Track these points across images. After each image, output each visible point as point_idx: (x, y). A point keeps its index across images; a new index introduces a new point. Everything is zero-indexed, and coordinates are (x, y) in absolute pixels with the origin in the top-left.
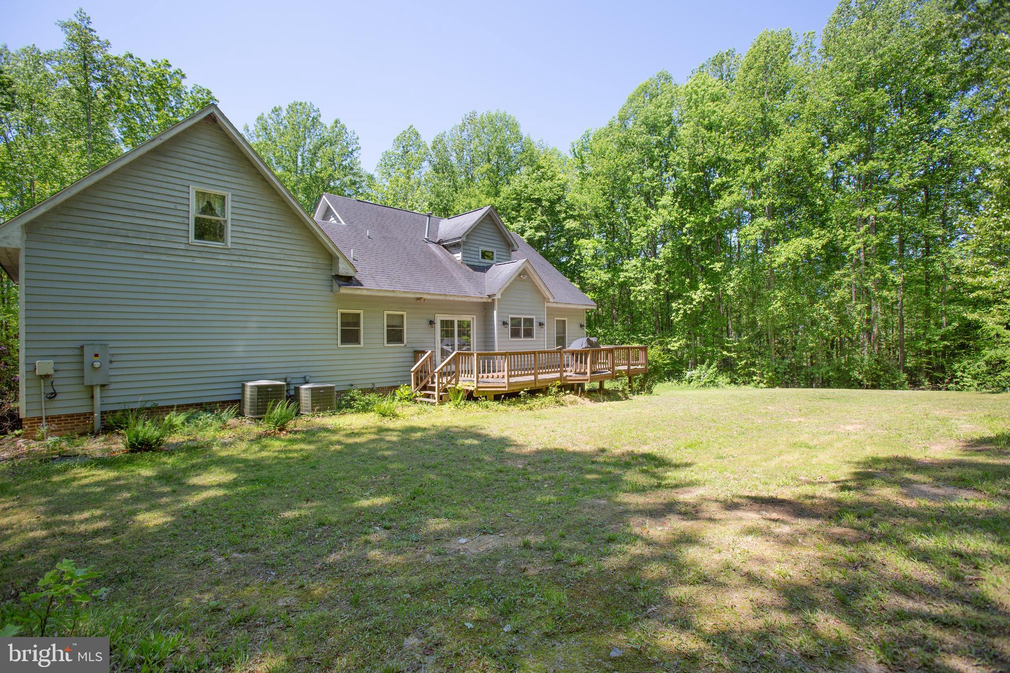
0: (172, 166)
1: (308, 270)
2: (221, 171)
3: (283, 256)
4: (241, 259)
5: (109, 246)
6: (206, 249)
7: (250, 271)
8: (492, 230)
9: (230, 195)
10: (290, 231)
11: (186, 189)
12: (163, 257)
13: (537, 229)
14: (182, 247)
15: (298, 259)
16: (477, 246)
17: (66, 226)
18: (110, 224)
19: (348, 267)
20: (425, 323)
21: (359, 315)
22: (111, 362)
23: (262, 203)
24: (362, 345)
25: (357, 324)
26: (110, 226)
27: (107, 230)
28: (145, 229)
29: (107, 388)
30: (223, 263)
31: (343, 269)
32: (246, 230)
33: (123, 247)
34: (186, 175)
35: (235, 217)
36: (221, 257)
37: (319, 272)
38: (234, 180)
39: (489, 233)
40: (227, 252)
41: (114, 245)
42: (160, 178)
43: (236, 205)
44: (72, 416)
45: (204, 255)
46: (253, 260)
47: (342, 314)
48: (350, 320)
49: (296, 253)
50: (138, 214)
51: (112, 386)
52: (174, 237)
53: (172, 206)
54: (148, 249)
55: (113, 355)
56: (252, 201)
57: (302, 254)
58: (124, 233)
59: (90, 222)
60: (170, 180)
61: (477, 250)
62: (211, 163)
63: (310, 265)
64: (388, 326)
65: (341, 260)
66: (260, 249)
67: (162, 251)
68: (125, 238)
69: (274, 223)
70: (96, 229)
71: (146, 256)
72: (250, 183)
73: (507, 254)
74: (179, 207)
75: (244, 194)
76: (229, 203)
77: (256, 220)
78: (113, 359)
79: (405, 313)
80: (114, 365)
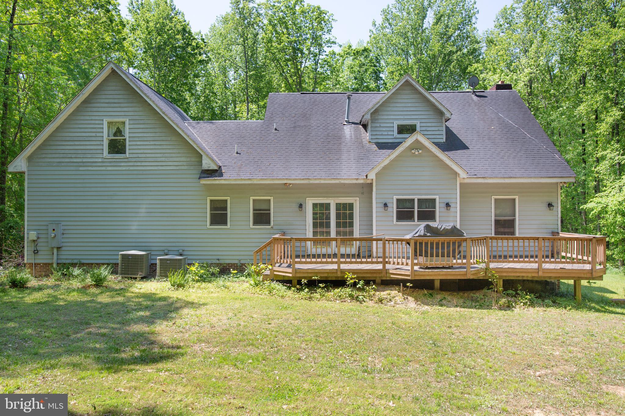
0: (94, 108)
1: (183, 168)
2: (122, 105)
3: (164, 158)
4: (136, 164)
5: (63, 164)
6: (114, 160)
7: (141, 172)
8: (414, 100)
9: (128, 120)
10: (169, 139)
11: (101, 122)
12: (90, 168)
14: (100, 160)
15: (177, 159)
16: (391, 121)
17: (44, 156)
18: (63, 151)
19: (210, 162)
20: (295, 207)
21: (226, 201)
22: (63, 234)
23: (149, 122)
24: (229, 226)
25: (225, 209)
26: (63, 152)
27: (62, 155)
28: (80, 152)
29: (61, 249)
30: (124, 169)
31: (207, 164)
32: (138, 143)
33: (69, 164)
34: (102, 113)
35: (131, 135)
36: (123, 164)
37: (192, 168)
38: (130, 109)
39: (409, 105)
40: (126, 160)
41: (65, 164)
42: (88, 118)
43: (132, 126)
44: (46, 264)
45: (112, 164)
46: (143, 164)
47: (211, 201)
48: (218, 206)
50: (76, 143)
51: (63, 249)
52: (96, 155)
53: (94, 134)
54: (81, 164)
55: (64, 230)
56: (140, 122)
58: (70, 156)
59: (54, 151)
60: (93, 118)
61: (392, 125)
62: (116, 101)
63: (185, 164)
64: (254, 210)
65: (204, 157)
66: (148, 155)
67: (89, 164)
68: (70, 159)
69: (158, 135)
70: (57, 155)
71: (81, 169)
72: (141, 109)
73: (439, 124)
74: (98, 135)
75: (137, 118)
76: (127, 126)
77: (145, 135)
78: (64, 232)
79: (272, 198)
80: (65, 236)
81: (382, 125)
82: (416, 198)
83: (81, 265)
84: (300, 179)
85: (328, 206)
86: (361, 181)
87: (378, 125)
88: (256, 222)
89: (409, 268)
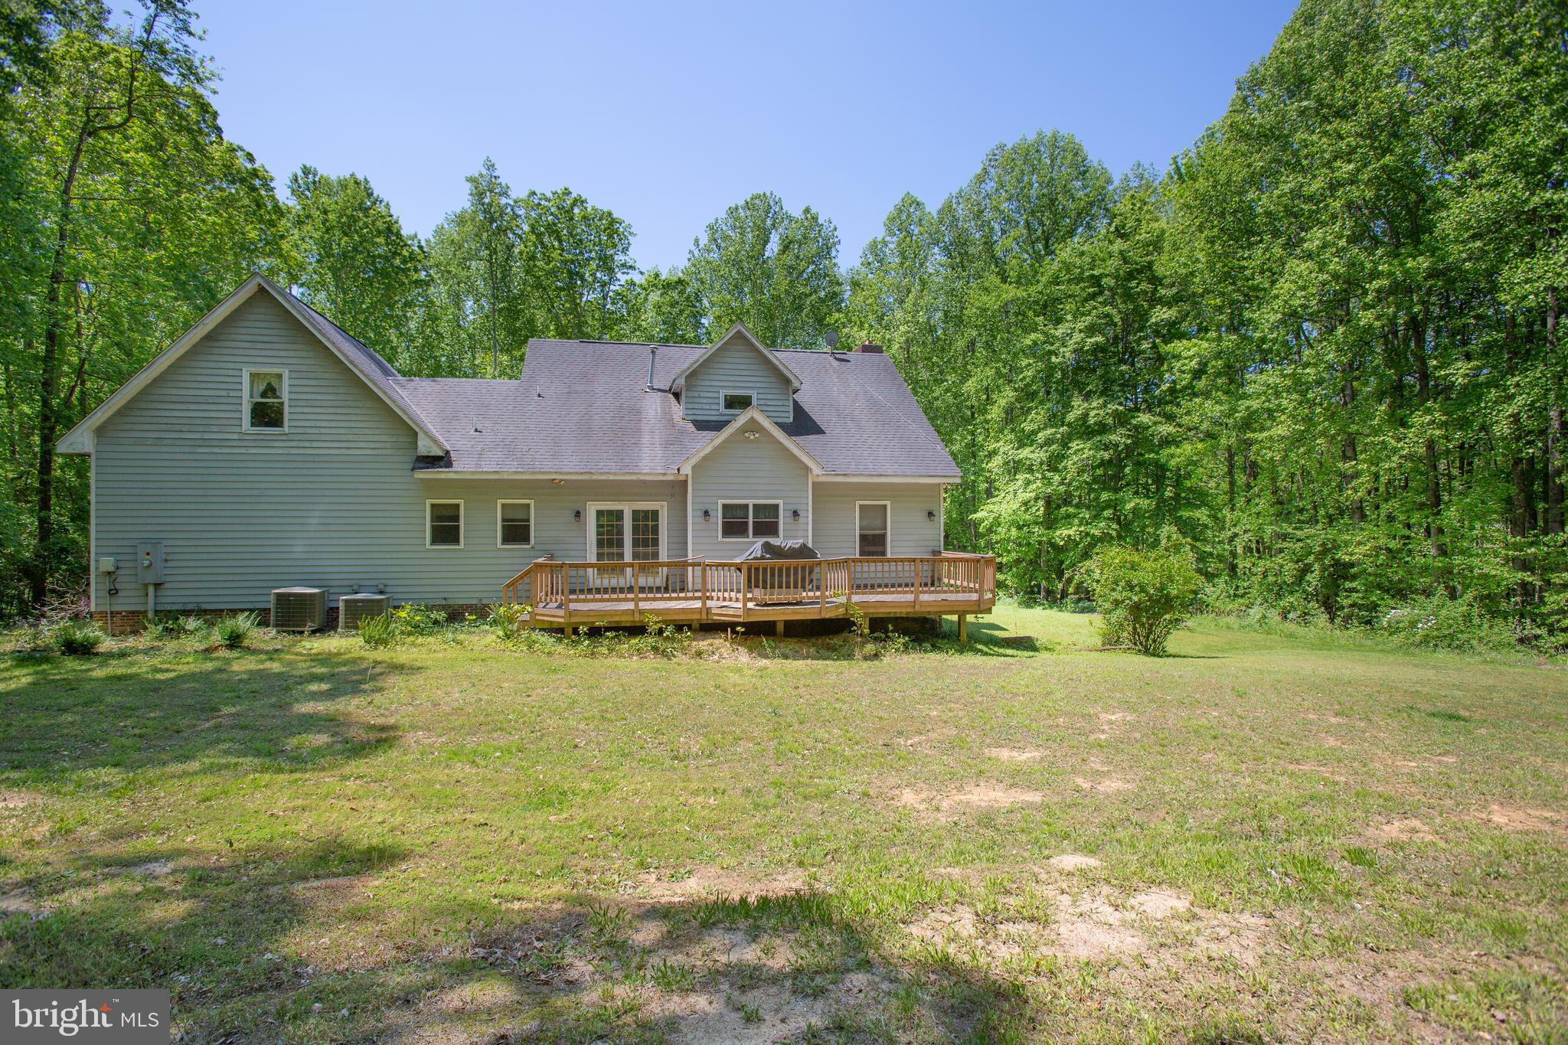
0: (225, 349)
1: (385, 452)
2: (277, 346)
4: (301, 444)
5: (165, 442)
6: (261, 437)
7: (310, 458)
8: (748, 361)
9: (287, 372)
10: (356, 404)
11: (238, 373)
12: (216, 450)
13: (1091, 330)
14: (236, 436)
15: (371, 438)
16: (716, 389)
17: (128, 427)
18: (165, 420)
19: (431, 444)
20: (569, 516)
21: (457, 506)
22: (166, 561)
23: (327, 376)
24: (462, 546)
25: (456, 518)
26: (166, 422)
27: (163, 427)
28: (199, 421)
29: (162, 586)
30: (280, 451)
31: (425, 447)
32: (306, 410)
33: (177, 442)
34: (240, 357)
35: (294, 396)
36: (277, 444)
37: (401, 452)
38: (292, 354)
39: (742, 367)
40: (284, 438)
41: (169, 442)
42: (213, 365)
43: (294, 382)
44: (133, 612)
45: (259, 444)
46: (315, 444)
47: (433, 506)
48: (445, 513)
49: (366, 431)
50: (191, 407)
51: (167, 585)
52: (228, 427)
53: (224, 393)
54: (200, 443)
55: (168, 553)
56: (310, 375)
57: (377, 432)
58: (178, 427)
59: (148, 420)
60: (222, 365)
61: (716, 395)
62: (266, 339)
63: (388, 445)
64: (504, 520)
65: (421, 436)
66: (323, 431)
67: (215, 443)
68: (179, 433)
69: (342, 397)
70: (154, 427)
72: (311, 354)
73: (783, 397)
74: (232, 394)
75: (304, 368)
76: (286, 382)
77: (318, 397)
78: (168, 558)
79: (532, 502)
80: (169, 564)
81: (702, 395)
82: (751, 502)
83: (200, 613)
84: (577, 473)
85: (619, 515)
86: (671, 478)
87: (696, 394)
88: (506, 539)
89: (740, 605)
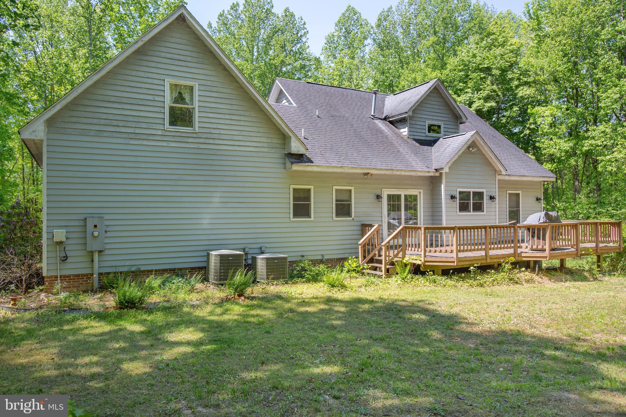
0: (151, 63)
1: (263, 150)
2: (189, 64)
3: (242, 137)
4: (207, 141)
5: (105, 134)
6: (178, 134)
7: (214, 152)
8: (439, 103)
9: (197, 86)
10: (248, 114)
11: (162, 83)
12: (145, 142)
14: (160, 133)
15: (254, 139)
18: (105, 116)
19: (300, 145)
20: (372, 197)
21: (310, 190)
22: (106, 232)
23: (225, 91)
24: (312, 218)
25: (309, 199)
26: (105, 118)
27: (103, 122)
28: (131, 119)
30: (192, 146)
31: (295, 147)
32: (211, 115)
33: (115, 135)
34: (162, 70)
35: (202, 104)
36: (190, 140)
37: (274, 150)
38: (200, 71)
39: (436, 107)
40: (194, 135)
42: (142, 74)
43: (202, 93)
44: (78, 276)
45: (177, 139)
46: (217, 142)
47: (295, 190)
48: (301, 195)
49: (253, 134)
51: (107, 252)
52: (154, 125)
53: (151, 98)
54: (133, 136)
55: (107, 226)
56: (213, 89)
57: (259, 135)
58: (115, 123)
59: (90, 115)
60: (150, 75)
62: (182, 58)
63: (265, 145)
64: (336, 201)
65: (293, 139)
66: (222, 132)
67: (144, 137)
68: (115, 127)
69: (234, 107)
70: (95, 121)
71: (132, 142)
72: (214, 73)
74: (157, 98)
75: (209, 83)
76: (196, 93)
77: (219, 106)
78: (107, 229)
79: (353, 189)
80: (108, 234)
81: (417, 123)
82: (471, 190)
85: (399, 197)
88: (337, 214)
